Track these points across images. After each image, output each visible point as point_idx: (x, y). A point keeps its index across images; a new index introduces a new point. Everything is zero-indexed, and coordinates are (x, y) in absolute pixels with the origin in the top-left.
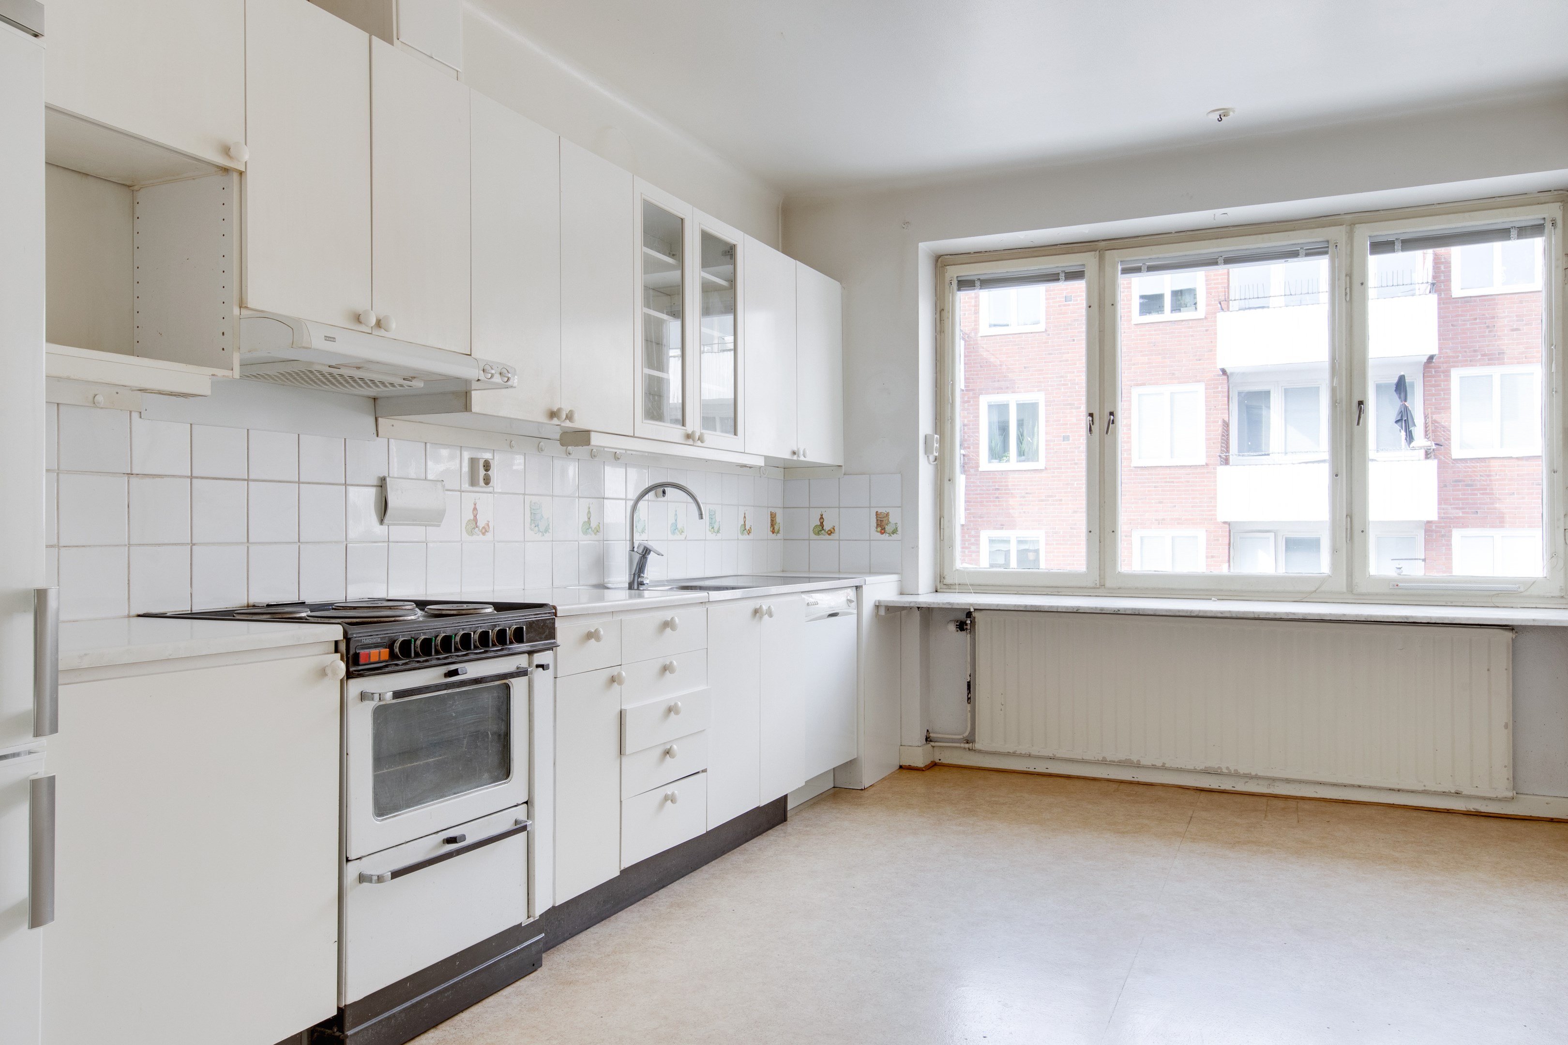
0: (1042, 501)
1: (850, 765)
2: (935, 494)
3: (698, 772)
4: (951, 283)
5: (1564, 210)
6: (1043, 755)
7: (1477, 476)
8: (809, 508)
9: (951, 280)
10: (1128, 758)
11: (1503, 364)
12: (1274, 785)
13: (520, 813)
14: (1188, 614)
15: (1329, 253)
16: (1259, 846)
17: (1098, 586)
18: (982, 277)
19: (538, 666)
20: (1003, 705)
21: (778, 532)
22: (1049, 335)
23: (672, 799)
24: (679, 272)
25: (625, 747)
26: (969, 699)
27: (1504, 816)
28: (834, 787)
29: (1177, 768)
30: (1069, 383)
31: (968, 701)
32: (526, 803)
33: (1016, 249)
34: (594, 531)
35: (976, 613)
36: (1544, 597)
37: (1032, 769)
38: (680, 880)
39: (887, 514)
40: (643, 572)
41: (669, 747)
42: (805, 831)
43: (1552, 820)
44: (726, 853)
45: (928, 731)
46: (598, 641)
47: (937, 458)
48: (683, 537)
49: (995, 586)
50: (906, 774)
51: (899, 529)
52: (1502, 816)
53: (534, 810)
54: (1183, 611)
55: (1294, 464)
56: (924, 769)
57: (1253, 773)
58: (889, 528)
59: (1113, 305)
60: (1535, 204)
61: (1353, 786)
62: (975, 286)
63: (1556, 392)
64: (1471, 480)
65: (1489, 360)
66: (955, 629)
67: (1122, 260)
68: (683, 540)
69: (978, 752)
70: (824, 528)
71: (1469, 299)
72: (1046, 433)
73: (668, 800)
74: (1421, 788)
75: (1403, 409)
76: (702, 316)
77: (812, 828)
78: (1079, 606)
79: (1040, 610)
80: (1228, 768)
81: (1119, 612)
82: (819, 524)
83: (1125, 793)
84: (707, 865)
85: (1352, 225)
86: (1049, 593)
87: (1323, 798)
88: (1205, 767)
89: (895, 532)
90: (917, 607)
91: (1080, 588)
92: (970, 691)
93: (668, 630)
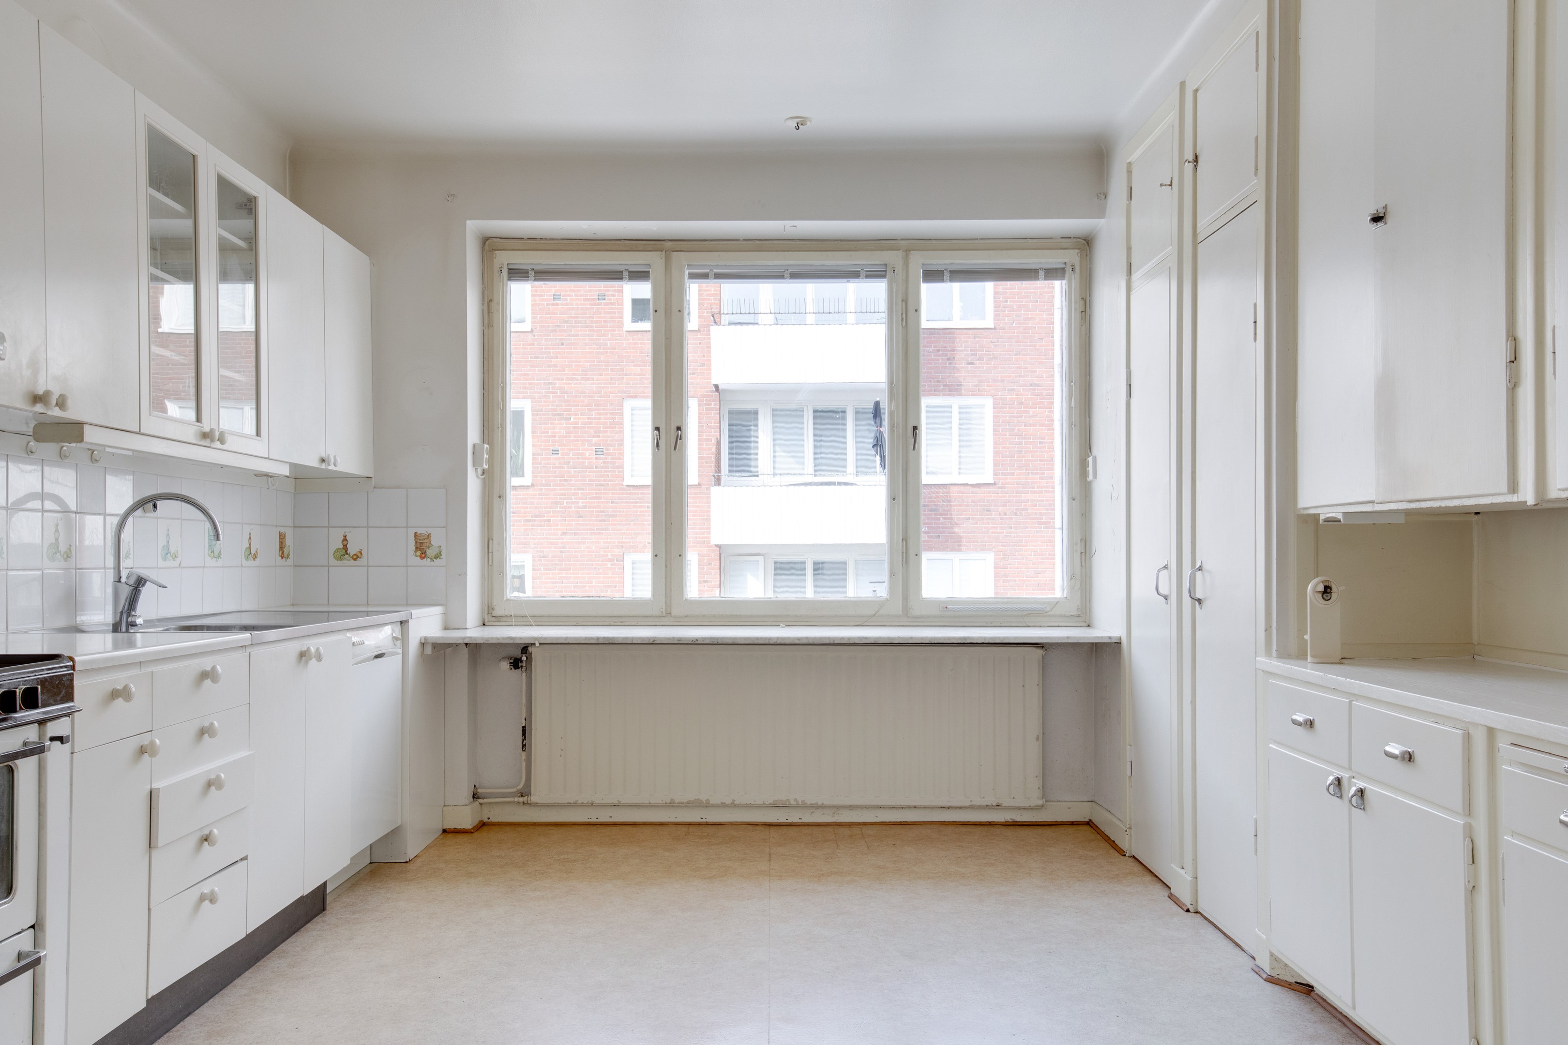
0: (529, 521)
1: (393, 835)
2: (483, 512)
3: (237, 861)
4: (501, 270)
5: (1081, 257)
6: (607, 802)
7: (939, 501)
8: (329, 527)
9: (502, 268)
10: (697, 798)
11: (961, 395)
12: (838, 813)
13: (25, 942)
14: (767, 642)
15: (887, 277)
16: (842, 876)
17: (664, 615)
18: (537, 268)
19: (52, 739)
20: (562, 750)
21: (288, 557)
22: (534, 336)
23: (212, 898)
24: (190, 222)
25: (157, 838)
26: (524, 746)
27: (1035, 823)
28: (371, 863)
29: (747, 804)
30: (559, 391)
31: (523, 748)
32: (33, 927)
33: (576, 239)
34: (63, 556)
35: (532, 649)
36: (1064, 616)
37: (594, 820)
38: (209, 1002)
39: (429, 536)
40: (134, 610)
41: (208, 833)
42: (354, 919)
43: (1072, 824)
44: (261, 960)
45: (475, 786)
46: (128, 701)
47: (485, 471)
48: (176, 564)
49: (552, 617)
50: (451, 839)
51: (444, 553)
52: (1034, 823)
53: (45, 935)
54: (761, 638)
55: (782, 486)
56: (473, 831)
57: (820, 803)
58: (430, 552)
59: (680, 311)
60: (1059, 249)
61: (909, 807)
62: (528, 277)
63: (1075, 425)
64: (935, 505)
65: (949, 391)
66: (508, 667)
67: (689, 264)
68: (177, 567)
69: (534, 806)
70: (348, 552)
71: (934, 331)
72: (533, 446)
73: (204, 900)
74: (967, 804)
75: (878, 435)
76: (220, 281)
77: (361, 915)
78: (656, 637)
79: (613, 642)
80: (795, 800)
81: (697, 642)
82: (341, 546)
83: (698, 835)
84: (240, 977)
85: (907, 251)
86: (613, 623)
87: (883, 822)
88: (774, 801)
89: (438, 556)
90: (465, 644)
91: (645, 617)
92: (525, 737)
93: (208, 682)
